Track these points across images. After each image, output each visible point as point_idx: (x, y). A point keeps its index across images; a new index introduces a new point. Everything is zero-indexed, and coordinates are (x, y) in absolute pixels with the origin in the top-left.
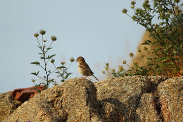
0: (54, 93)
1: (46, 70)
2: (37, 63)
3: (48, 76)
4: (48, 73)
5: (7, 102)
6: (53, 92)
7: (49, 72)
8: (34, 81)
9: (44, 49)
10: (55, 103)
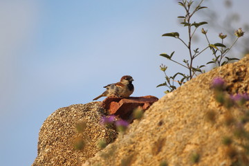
0: (228, 75)
1: (189, 48)
2: (175, 35)
3: (192, 59)
4: (193, 53)
5: (96, 116)
6: (225, 74)
7: (196, 51)
8: (164, 69)
9: (189, 6)
10: (234, 90)
